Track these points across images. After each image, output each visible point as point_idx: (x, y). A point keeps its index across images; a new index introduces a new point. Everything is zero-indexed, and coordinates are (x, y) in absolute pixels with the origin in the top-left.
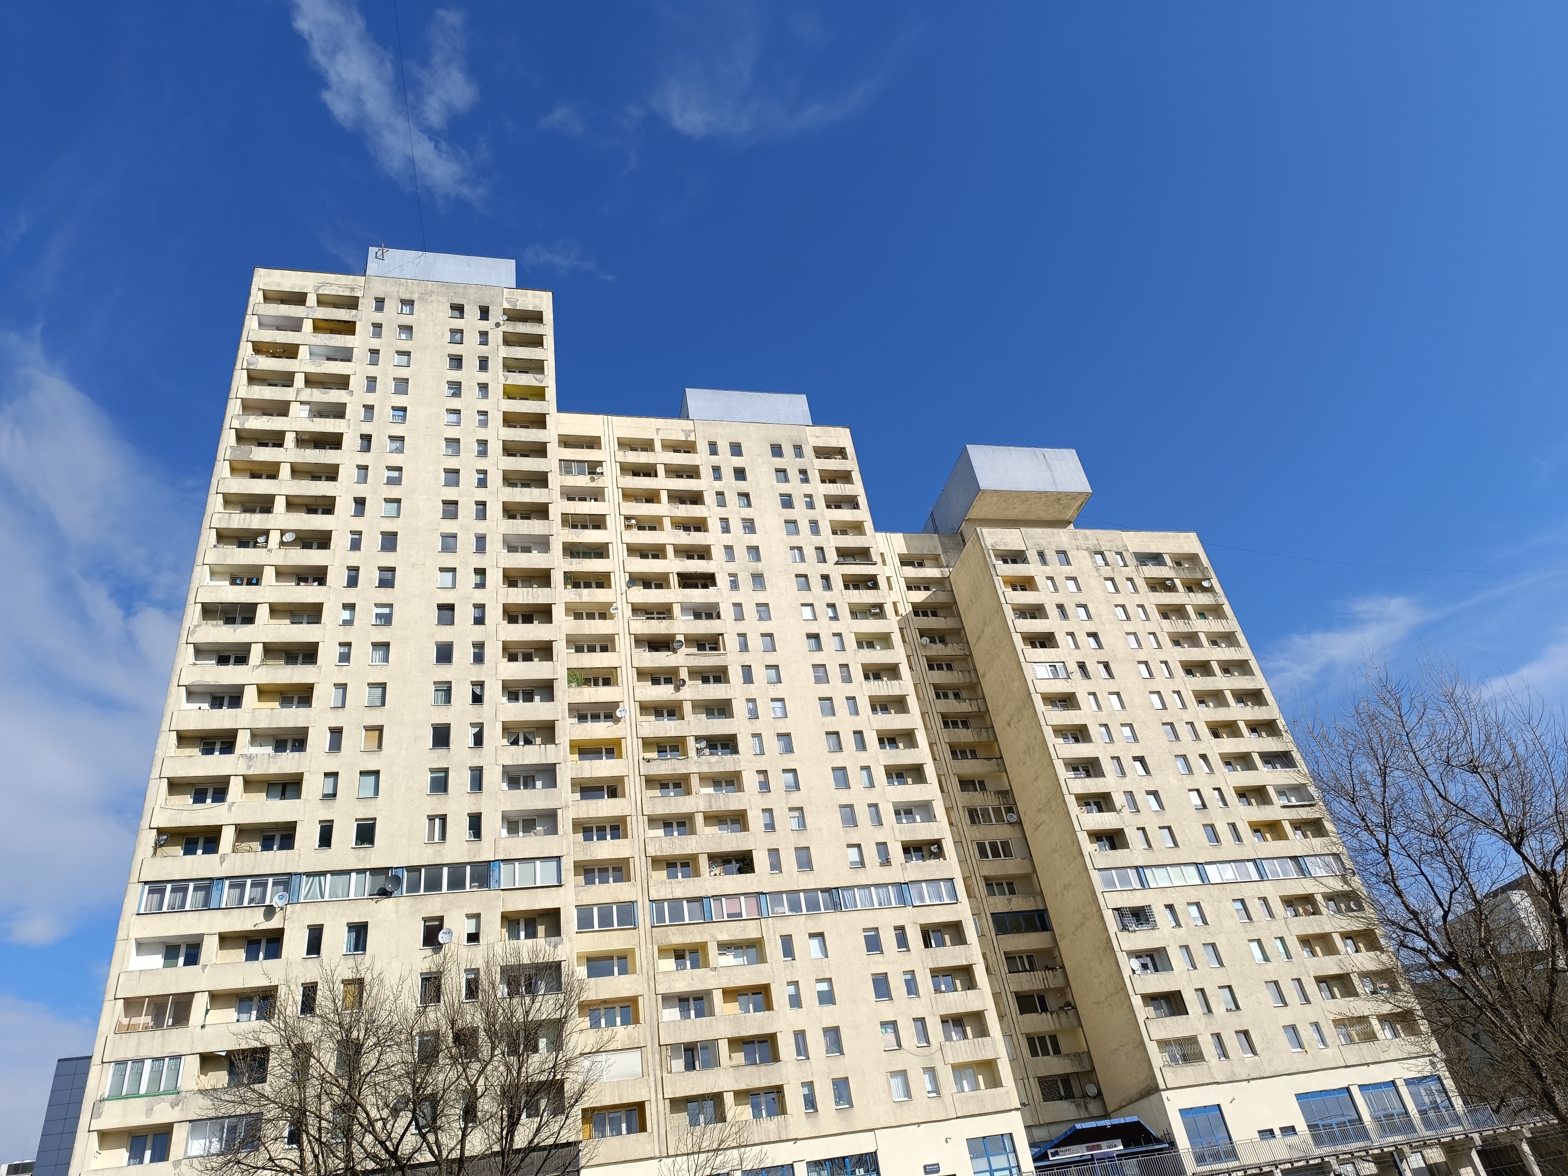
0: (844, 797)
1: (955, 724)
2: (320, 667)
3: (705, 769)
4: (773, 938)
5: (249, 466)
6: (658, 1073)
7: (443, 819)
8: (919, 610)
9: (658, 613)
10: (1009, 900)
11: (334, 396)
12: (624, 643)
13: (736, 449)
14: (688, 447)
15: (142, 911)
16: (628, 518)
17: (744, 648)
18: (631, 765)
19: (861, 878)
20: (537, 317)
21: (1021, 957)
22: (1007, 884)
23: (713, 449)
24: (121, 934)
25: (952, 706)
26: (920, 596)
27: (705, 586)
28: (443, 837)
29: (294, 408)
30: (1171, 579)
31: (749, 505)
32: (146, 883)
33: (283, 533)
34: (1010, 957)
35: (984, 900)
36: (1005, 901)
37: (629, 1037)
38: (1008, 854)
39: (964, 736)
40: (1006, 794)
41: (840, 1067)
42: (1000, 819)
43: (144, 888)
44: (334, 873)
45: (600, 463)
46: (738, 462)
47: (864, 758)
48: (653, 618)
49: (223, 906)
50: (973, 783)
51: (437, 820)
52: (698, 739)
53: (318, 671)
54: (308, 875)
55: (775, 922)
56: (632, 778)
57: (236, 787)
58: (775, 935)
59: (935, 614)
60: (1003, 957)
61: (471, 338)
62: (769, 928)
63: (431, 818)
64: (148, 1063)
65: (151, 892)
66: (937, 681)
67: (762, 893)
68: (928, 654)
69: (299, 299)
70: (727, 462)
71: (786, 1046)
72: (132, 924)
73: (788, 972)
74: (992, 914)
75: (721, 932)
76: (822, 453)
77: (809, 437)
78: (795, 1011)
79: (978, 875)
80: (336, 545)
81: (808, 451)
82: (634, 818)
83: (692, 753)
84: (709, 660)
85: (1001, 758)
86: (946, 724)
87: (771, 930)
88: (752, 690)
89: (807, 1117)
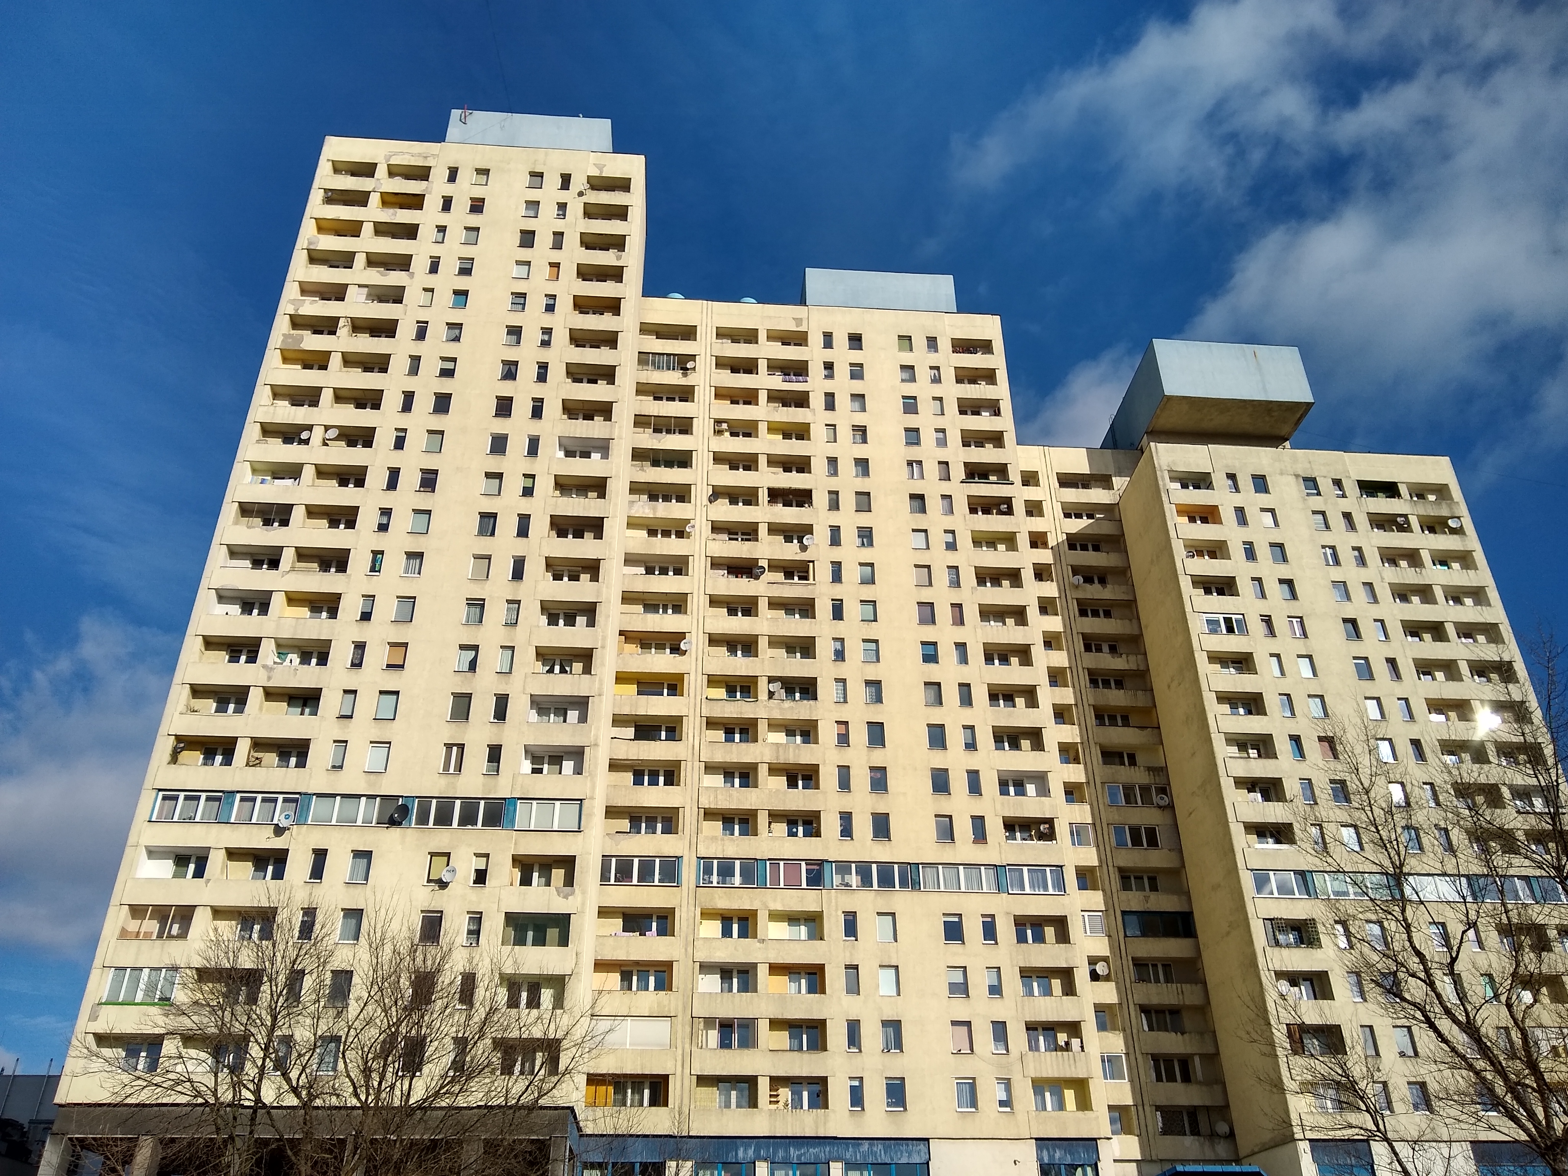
0: (938, 760)
1: (1106, 684)
2: (350, 575)
3: (777, 715)
4: (834, 913)
5: (300, 356)
6: (687, 1046)
7: (461, 747)
8: (1074, 542)
9: (743, 534)
10: (1147, 899)
11: (395, 278)
12: (698, 566)
13: (856, 340)
14: (799, 339)
15: (153, 819)
16: (718, 422)
17: (837, 577)
18: (692, 705)
19: (948, 854)
20: (623, 185)
21: (1155, 966)
22: (1149, 878)
23: (828, 340)
24: (132, 840)
25: (1107, 661)
26: (1077, 525)
27: (800, 505)
28: (459, 768)
29: (351, 292)
30: (1405, 516)
31: (864, 410)
32: (160, 790)
33: (327, 428)
34: (1140, 964)
35: (1115, 896)
36: (1142, 897)
37: (659, 1004)
38: (1153, 842)
39: (1116, 698)
40: (1161, 771)
41: (896, 1064)
42: (1147, 800)
43: (158, 794)
44: (344, 796)
45: (693, 357)
46: (856, 356)
47: (968, 716)
48: (737, 539)
49: (232, 821)
50: (1120, 755)
51: (455, 749)
52: (771, 680)
53: (347, 580)
54: (319, 795)
55: (839, 895)
56: (691, 718)
57: (255, 697)
58: (837, 910)
59: (1096, 548)
60: (1131, 963)
61: (548, 210)
62: (831, 902)
63: (449, 746)
64: (146, 971)
65: (165, 798)
66: (1087, 630)
67: (827, 861)
68: (1081, 595)
69: (367, 170)
70: (842, 355)
71: (836, 1035)
72: (142, 831)
73: (848, 954)
74: (1124, 913)
75: (775, 901)
76: (963, 346)
77: (947, 327)
78: (853, 998)
79: (1110, 864)
80: (378, 444)
81: (944, 345)
82: (689, 764)
83: (763, 695)
84: (795, 590)
85: (1159, 728)
86: (1094, 682)
87: (833, 904)
88: (840, 628)
89: (851, 1116)
